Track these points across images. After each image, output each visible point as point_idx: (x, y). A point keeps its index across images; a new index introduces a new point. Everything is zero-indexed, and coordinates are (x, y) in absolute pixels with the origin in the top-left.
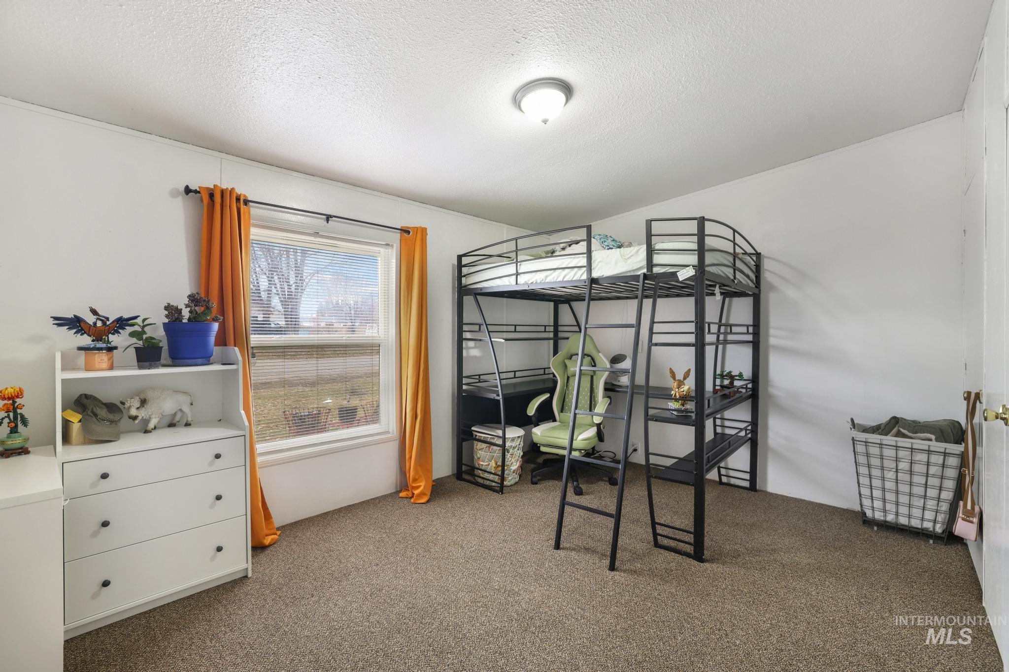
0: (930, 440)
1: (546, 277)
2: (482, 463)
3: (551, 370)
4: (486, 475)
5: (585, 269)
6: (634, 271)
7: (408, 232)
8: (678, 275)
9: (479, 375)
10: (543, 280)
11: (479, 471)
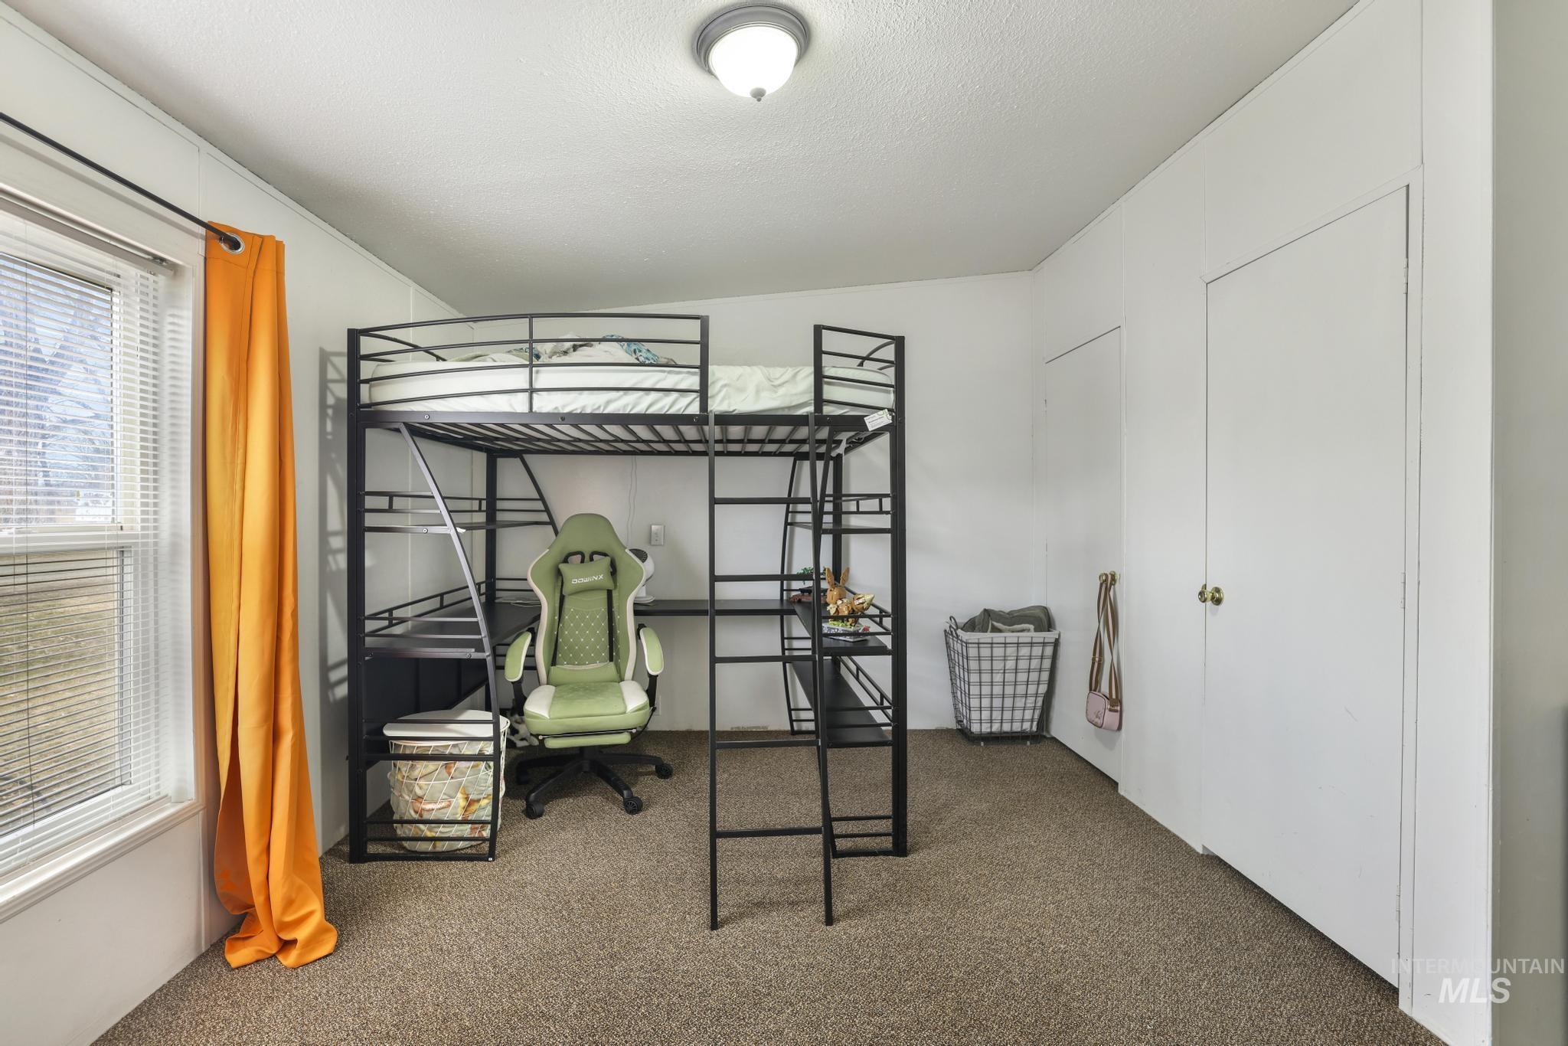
0: (1029, 630)
1: (608, 403)
2: (429, 807)
3: (529, 584)
4: (442, 831)
5: (694, 395)
6: (789, 408)
7: (235, 245)
8: (866, 422)
9: (390, 611)
10: (599, 407)
11: (421, 826)
